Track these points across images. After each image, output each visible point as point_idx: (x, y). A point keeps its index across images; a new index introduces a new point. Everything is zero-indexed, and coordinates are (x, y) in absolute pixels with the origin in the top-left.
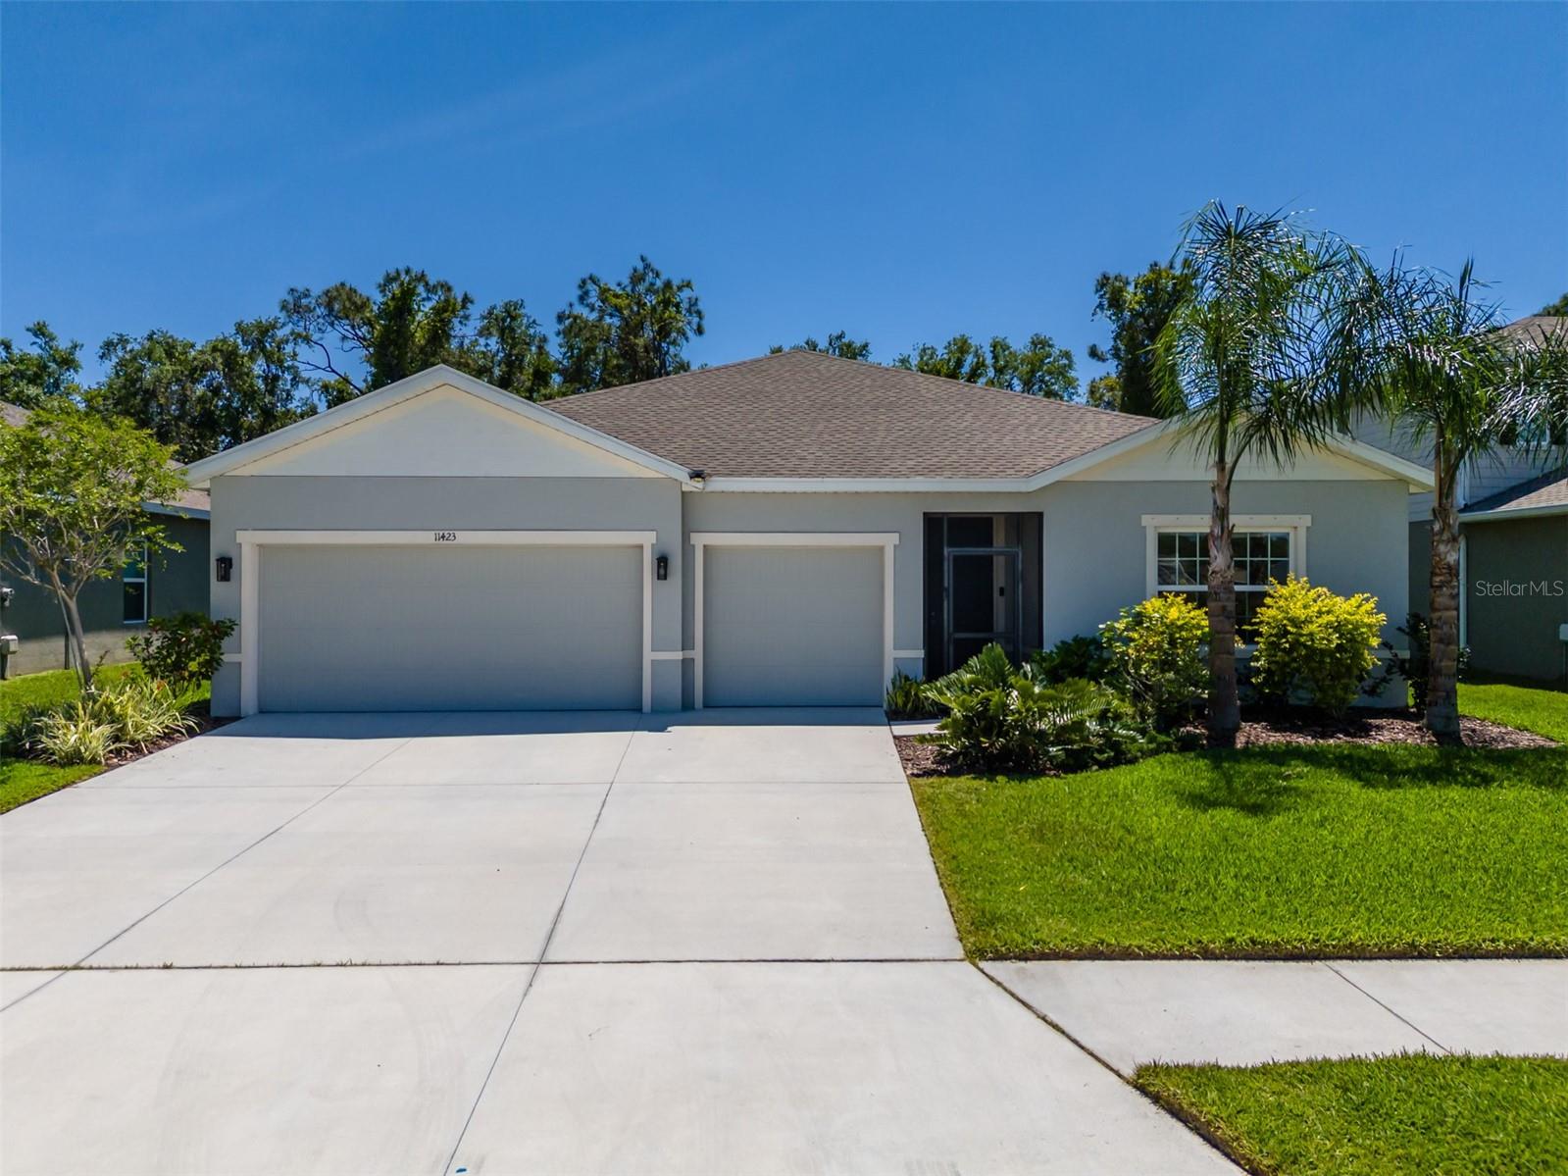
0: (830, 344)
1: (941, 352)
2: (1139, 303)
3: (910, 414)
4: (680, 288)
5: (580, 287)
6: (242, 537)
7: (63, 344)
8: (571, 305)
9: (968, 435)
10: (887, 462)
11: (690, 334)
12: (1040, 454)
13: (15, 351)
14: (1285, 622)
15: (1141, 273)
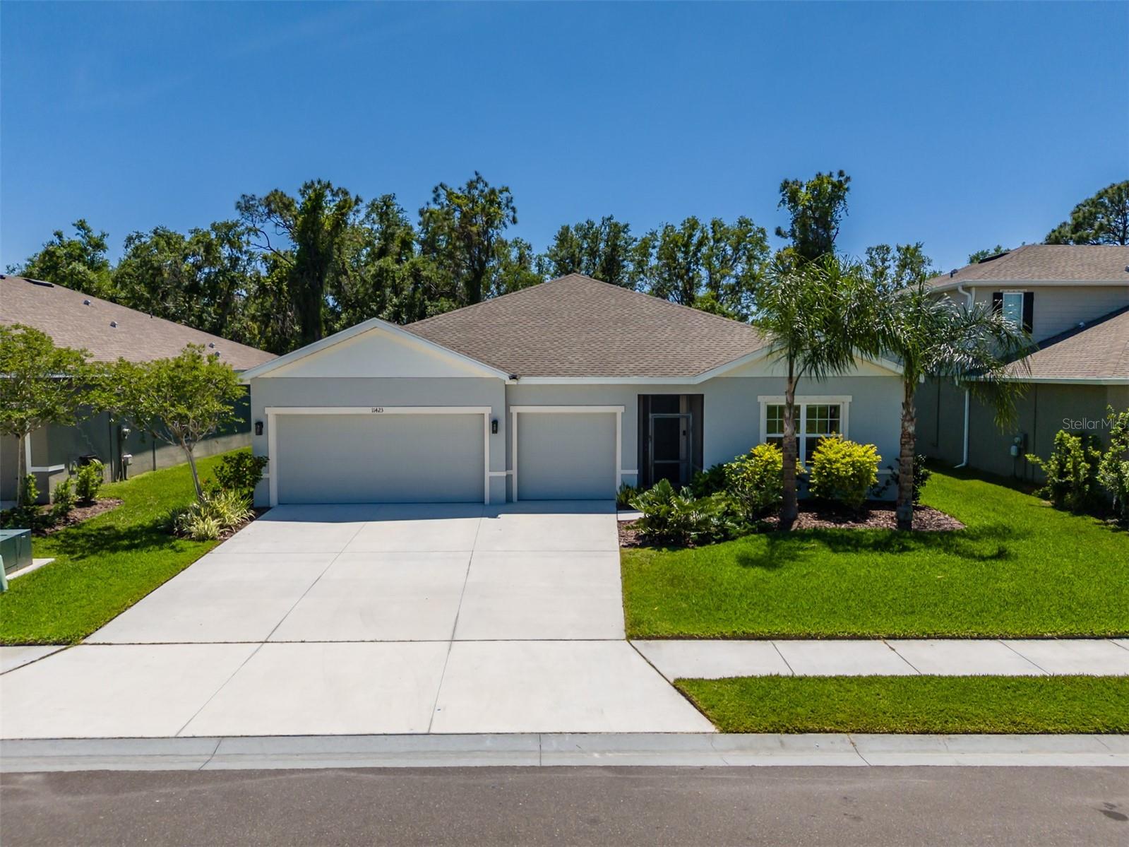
0: (603, 224)
1: (678, 228)
2: (809, 201)
3: (635, 328)
4: (501, 192)
5: (434, 192)
6: (268, 410)
7: (96, 234)
8: (428, 204)
9: (666, 344)
10: (618, 365)
11: (508, 223)
12: (704, 359)
13: (65, 239)
14: (825, 461)
15: (811, 180)
